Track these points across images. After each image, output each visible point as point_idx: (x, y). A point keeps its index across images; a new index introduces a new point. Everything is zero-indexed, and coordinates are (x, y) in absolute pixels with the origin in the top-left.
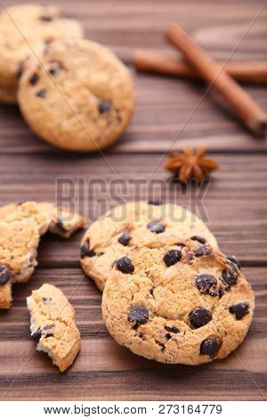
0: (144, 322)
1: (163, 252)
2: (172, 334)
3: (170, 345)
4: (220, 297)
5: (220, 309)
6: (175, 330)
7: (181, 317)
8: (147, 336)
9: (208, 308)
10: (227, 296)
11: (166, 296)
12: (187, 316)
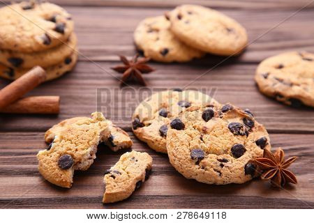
0: (202, 158)
1: (200, 112)
2: (223, 163)
3: (224, 171)
4: (247, 136)
5: (249, 143)
6: (225, 161)
7: (226, 152)
8: (208, 167)
9: (242, 144)
10: (251, 134)
11: (212, 139)
12: (230, 151)
